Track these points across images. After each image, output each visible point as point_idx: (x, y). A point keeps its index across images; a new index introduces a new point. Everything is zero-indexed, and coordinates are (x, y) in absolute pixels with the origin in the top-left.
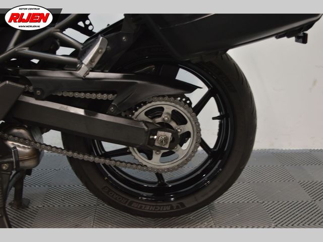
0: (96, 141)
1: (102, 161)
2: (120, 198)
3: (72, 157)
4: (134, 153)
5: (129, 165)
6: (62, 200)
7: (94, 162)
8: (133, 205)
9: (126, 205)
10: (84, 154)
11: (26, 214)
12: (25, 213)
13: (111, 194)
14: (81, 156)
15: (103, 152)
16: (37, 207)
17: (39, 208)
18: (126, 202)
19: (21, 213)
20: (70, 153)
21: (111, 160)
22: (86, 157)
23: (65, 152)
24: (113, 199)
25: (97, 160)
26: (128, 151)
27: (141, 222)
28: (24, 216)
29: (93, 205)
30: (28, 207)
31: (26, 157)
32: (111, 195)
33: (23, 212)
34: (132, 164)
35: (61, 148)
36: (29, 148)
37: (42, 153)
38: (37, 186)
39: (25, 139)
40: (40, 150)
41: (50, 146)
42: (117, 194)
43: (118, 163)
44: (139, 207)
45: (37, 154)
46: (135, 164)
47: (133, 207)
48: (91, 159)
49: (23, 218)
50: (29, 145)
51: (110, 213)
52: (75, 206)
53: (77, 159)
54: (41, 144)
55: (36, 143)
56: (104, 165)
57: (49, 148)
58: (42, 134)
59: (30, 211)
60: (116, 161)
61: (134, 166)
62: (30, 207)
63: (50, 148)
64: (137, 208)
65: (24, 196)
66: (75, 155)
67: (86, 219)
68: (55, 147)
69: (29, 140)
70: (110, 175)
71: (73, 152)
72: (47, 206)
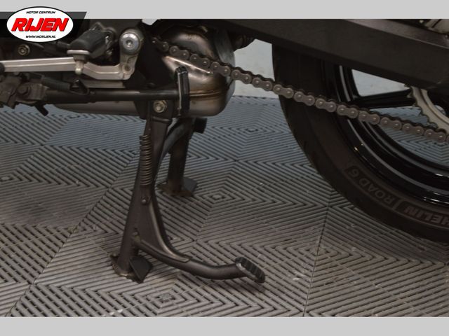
0: (341, 68)
1: (352, 112)
2: (380, 194)
3: (292, 100)
4: (420, 103)
5: (408, 126)
6: (258, 189)
7: (335, 113)
8: (406, 211)
9: (393, 209)
10: (316, 96)
11: (190, 208)
12: (186, 205)
13: (364, 182)
14: (309, 100)
15: (354, 97)
16: (211, 197)
17: (215, 199)
18: (393, 204)
19: (179, 205)
20: (288, 92)
21: (370, 113)
22: (321, 102)
23: (279, 87)
24: (367, 194)
25: (342, 109)
26: (409, 96)
27: (419, 248)
28: (186, 211)
29: (321, 205)
30: (193, 196)
31: (200, 93)
32: (365, 185)
33: (183, 204)
34: (414, 124)
35: (270, 80)
36: (207, 75)
37: (231, 87)
38: (211, 158)
39: (202, 56)
40: (228, 79)
41: (250, 73)
42: (376, 185)
43: (386, 120)
44: (419, 216)
45: (221, 88)
46: (420, 124)
47: (407, 214)
48: (331, 106)
49: (183, 215)
50: (208, 68)
51: (356, 224)
52: (284, 203)
53: (302, 104)
54: (232, 68)
55: (223, 64)
56: (355, 121)
57: (247, 77)
58: (235, 50)
59: (197, 204)
60: (381, 116)
61: (419, 129)
62: (196, 196)
63: (250, 78)
64: (414, 217)
65: (186, 175)
66: (299, 96)
67: (306, 230)
68: (259, 76)
69: (210, 59)
70: (363, 144)
71: (296, 88)
72: (229, 198)
